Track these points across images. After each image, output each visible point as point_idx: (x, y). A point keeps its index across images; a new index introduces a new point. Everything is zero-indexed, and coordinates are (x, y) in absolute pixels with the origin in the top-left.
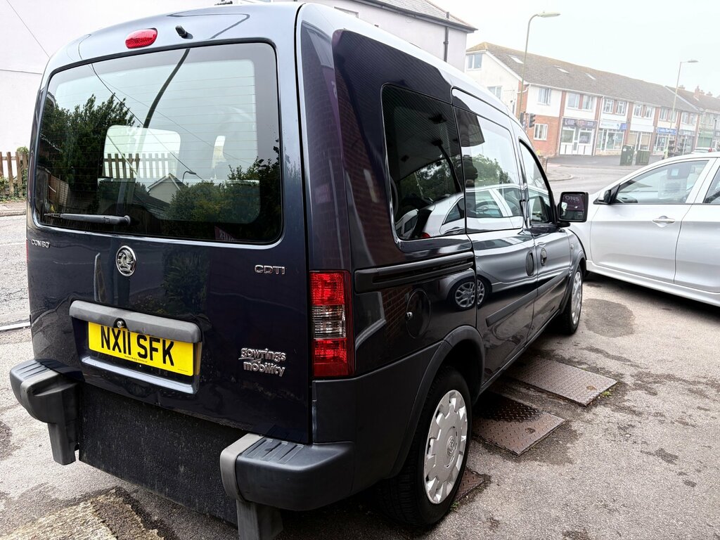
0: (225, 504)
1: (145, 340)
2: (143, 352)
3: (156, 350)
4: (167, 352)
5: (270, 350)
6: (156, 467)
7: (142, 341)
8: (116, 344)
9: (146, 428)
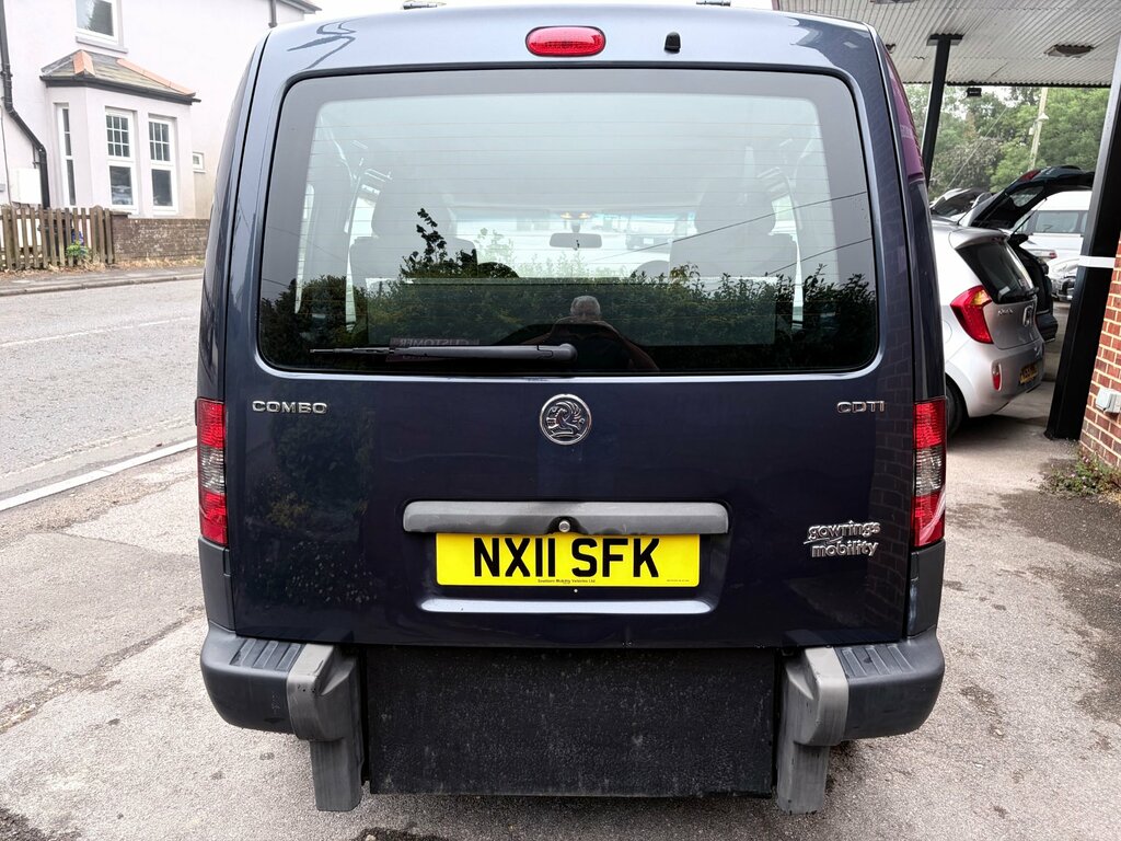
0: (735, 769)
1: (593, 544)
2: (585, 566)
3: (619, 558)
4: (642, 558)
5: (856, 522)
6: (580, 753)
7: (584, 550)
8: (518, 562)
9: (551, 695)
